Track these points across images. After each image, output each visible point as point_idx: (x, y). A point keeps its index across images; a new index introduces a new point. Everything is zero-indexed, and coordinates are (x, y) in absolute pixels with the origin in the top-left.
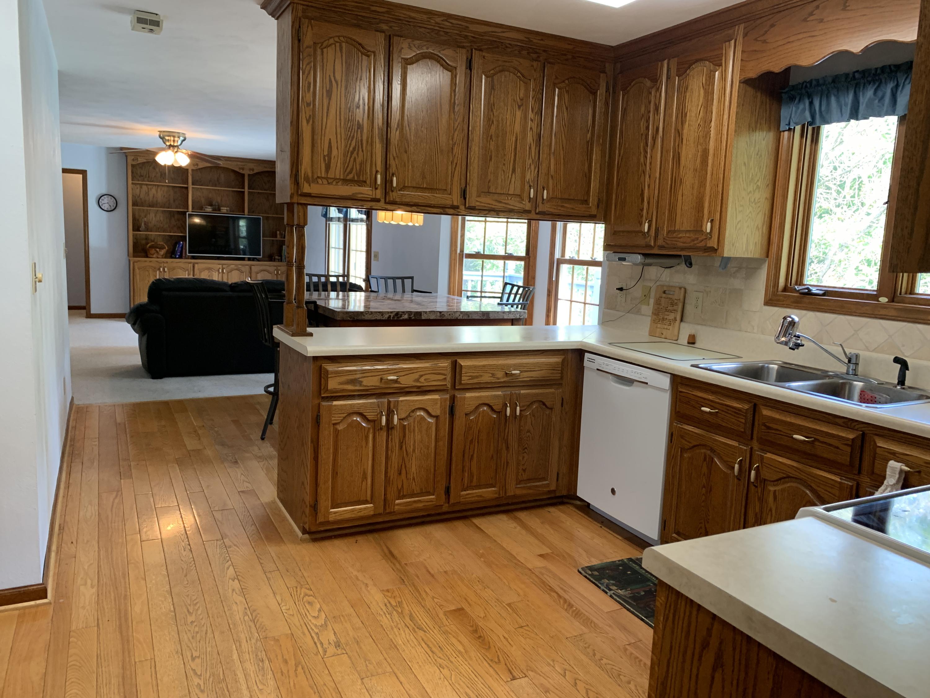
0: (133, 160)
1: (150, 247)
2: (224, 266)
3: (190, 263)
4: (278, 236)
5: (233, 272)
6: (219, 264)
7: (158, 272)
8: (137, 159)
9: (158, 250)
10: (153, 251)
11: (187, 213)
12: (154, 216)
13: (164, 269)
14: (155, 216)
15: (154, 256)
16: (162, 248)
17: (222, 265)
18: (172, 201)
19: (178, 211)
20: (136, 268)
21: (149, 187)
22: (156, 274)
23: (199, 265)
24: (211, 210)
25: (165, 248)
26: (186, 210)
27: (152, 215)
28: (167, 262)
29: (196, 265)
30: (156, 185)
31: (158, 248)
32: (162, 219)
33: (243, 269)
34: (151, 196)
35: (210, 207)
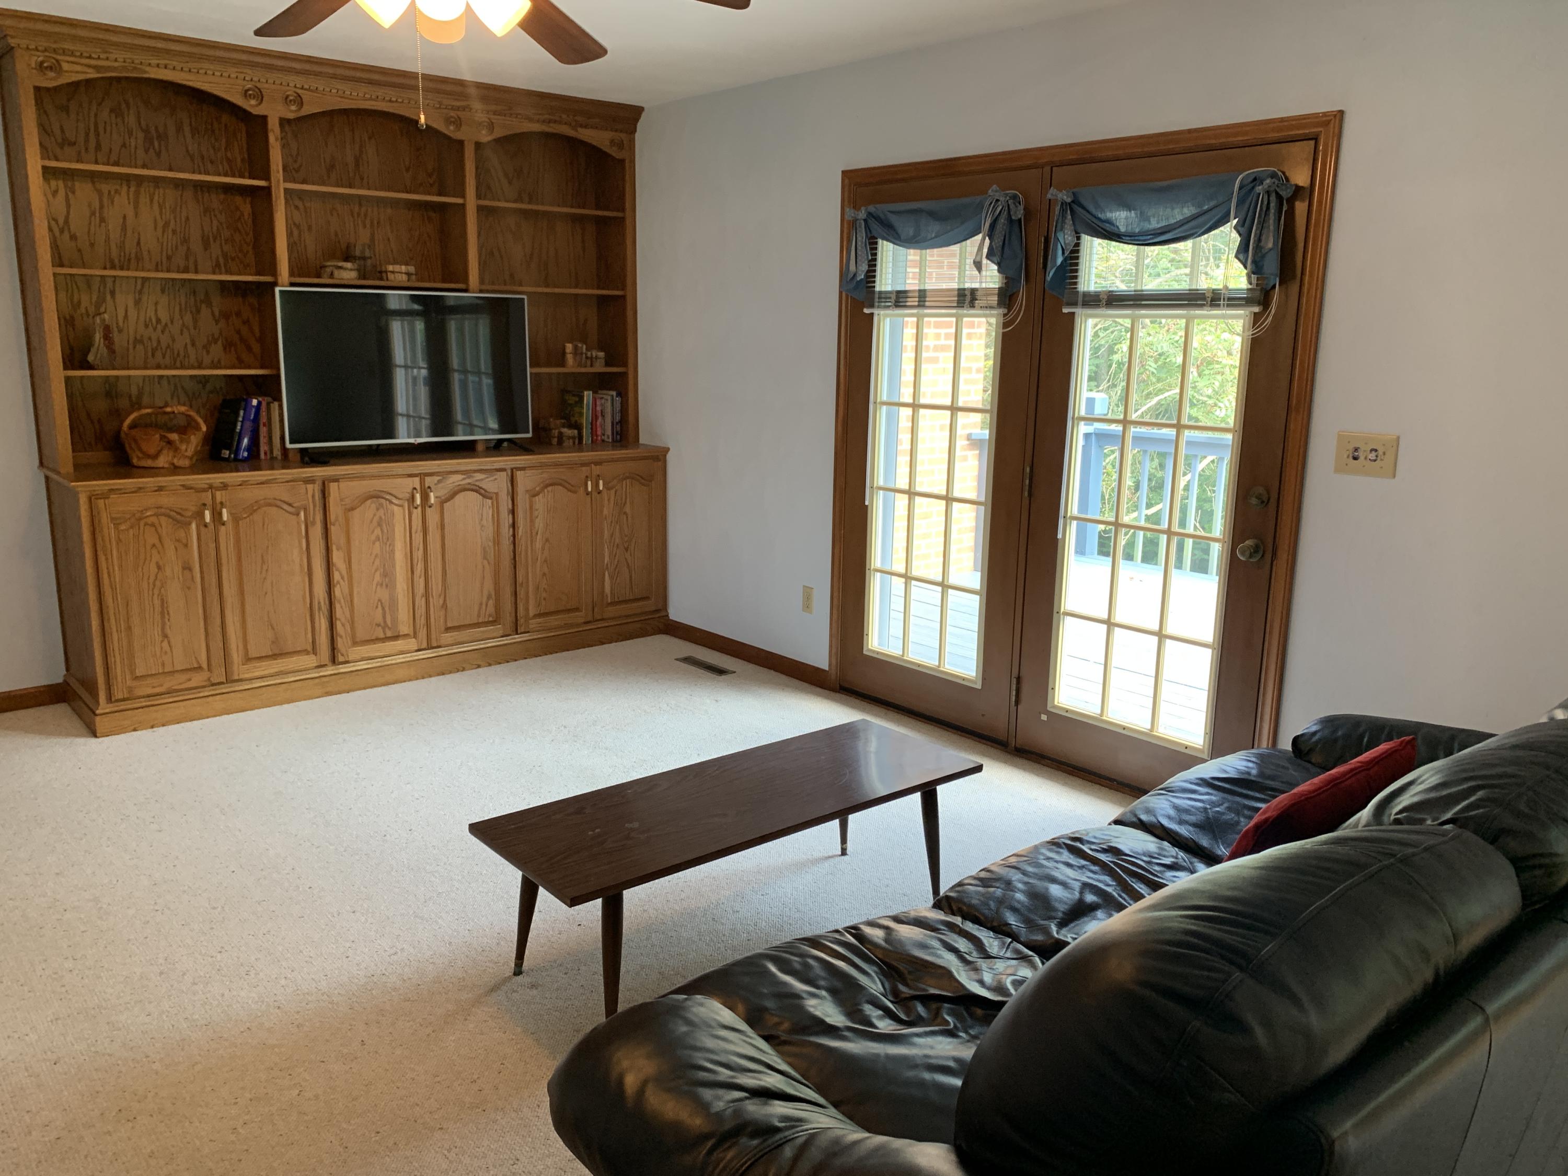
0: (41, 66)
1: (133, 426)
2: (429, 481)
3: (309, 481)
4: (570, 358)
5: (459, 498)
6: (410, 476)
7: (194, 526)
8: (56, 68)
9: (174, 436)
10: (152, 443)
11: (277, 289)
12: (131, 304)
13: (217, 515)
14: (137, 302)
15: (162, 461)
16: (186, 428)
17: (422, 476)
18: (196, 245)
19: (222, 282)
20: (105, 518)
21: (105, 188)
22: (188, 534)
23: (343, 484)
24: (354, 274)
25: (198, 428)
26: (268, 279)
27: (125, 300)
28: (225, 486)
29: (333, 487)
30: (127, 178)
31: (171, 430)
32: (164, 316)
33: (489, 484)
34: (114, 225)
35: (349, 265)
